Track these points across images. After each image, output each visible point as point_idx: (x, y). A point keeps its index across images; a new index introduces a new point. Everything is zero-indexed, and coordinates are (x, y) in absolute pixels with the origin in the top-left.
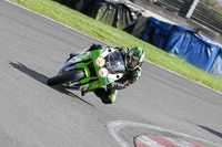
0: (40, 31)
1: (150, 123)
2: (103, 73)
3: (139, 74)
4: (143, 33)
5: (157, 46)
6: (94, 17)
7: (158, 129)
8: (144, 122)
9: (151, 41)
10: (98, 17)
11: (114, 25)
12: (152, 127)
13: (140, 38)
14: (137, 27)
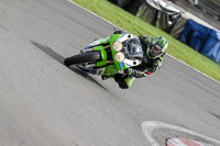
0: (82, 24)
1: (182, 126)
2: (120, 57)
3: (160, 64)
4: (181, 34)
5: (194, 48)
6: (135, 14)
7: (191, 132)
8: (177, 124)
9: (188, 43)
10: (138, 15)
11: (154, 24)
12: (184, 130)
13: (178, 39)
14: (176, 27)
